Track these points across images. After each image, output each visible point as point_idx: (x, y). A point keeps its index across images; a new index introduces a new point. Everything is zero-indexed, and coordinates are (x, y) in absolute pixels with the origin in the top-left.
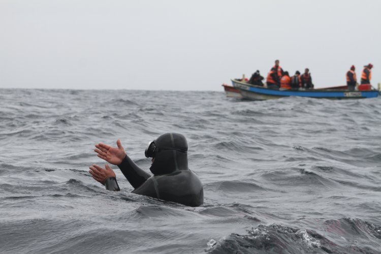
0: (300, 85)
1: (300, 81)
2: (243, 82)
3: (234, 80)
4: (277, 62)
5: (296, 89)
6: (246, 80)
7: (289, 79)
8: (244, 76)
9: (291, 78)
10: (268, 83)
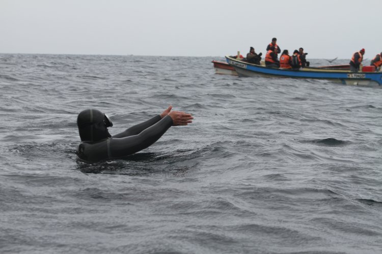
0: (301, 64)
1: (300, 60)
2: (238, 60)
3: (229, 57)
4: (274, 40)
5: (296, 69)
6: (241, 57)
7: (289, 58)
8: (239, 52)
9: (290, 57)
10: (267, 62)
